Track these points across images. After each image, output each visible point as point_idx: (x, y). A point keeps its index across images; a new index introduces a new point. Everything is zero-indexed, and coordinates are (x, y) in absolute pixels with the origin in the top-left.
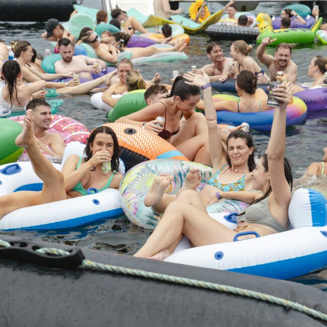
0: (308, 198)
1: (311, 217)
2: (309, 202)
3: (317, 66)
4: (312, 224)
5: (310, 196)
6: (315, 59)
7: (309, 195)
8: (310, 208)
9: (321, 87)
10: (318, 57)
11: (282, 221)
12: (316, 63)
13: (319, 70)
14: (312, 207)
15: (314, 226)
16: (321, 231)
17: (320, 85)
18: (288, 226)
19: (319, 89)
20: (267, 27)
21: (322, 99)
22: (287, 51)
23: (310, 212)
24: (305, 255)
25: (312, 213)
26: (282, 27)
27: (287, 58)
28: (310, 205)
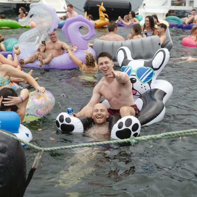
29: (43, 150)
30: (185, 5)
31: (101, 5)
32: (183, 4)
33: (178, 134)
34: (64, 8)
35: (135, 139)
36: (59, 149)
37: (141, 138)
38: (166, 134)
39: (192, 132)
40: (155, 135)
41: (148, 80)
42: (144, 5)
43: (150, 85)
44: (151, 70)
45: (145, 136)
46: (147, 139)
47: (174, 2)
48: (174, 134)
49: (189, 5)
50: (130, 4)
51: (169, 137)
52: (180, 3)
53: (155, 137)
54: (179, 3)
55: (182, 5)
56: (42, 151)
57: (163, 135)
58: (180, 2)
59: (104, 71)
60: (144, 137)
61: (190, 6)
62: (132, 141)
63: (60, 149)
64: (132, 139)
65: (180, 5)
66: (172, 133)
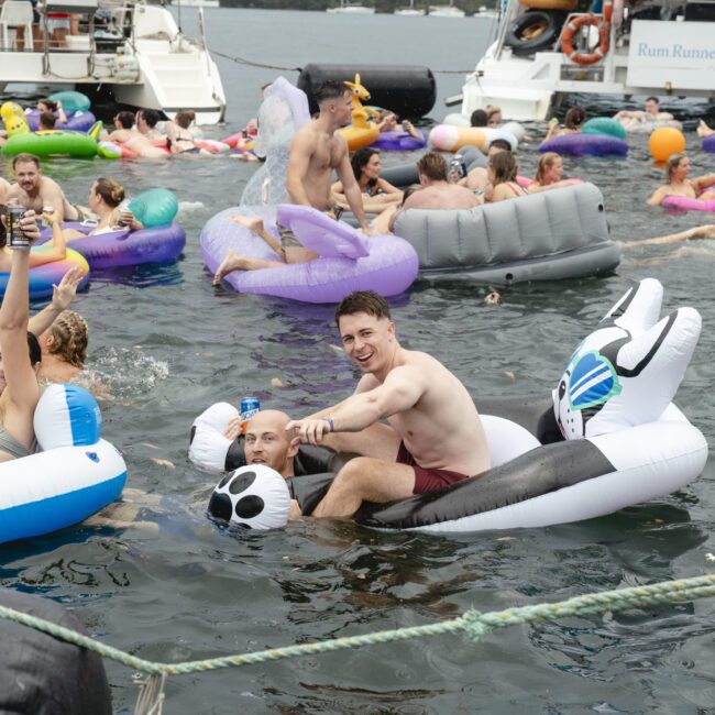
0: (65, 400)
1: (70, 430)
2: (67, 406)
3: (100, 196)
4: (72, 442)
5: (68, 397)
6: (96, 184)
7: (65, 394)
8: (68, 416)
9: (111, 231)
10: (100, 180)
11: (23, 439)
12: (98, 190)
13: (103, 202)
14: (71, 413)
15: (75, 444)
16: (87, 454)
17: (110, 226)
18: (33, 446)
19: (109, 234)
20: (22, 127)
21: (116, 250)
22: (31, 166)
23: (69, 422)
24: (59, 493)
25: (72, 424)
26: (40, 128)
27: (32, 178)
28: (68, 411)
29: (164, 674)
30: (601, 79)
31: (354, 82)
32: (596, 76)
33: (630, 597)
34: (214, 96)
35: (483, 622)
36: (221, 667)
37: (504, 618)
38: (590, 601)
39: (677, 589)
40: (553, 606)
41: (586, 402)
42: (481, 74)
43: (585, 421)
44: (606, 369)
45: (517, 610)
46: (523, 620)
47: (570, 70)
48: (614, 600)
49: (613, 78)
50: (430, 75)
51: (598, 608)
52: (587, 73)
53: (554, 610)
54: (582, 72)
55: (592, 79)
56: (160, 675)
57: (580, 604)
58: (586, 70)
59: (361, 360)
60: (515, 614)
61: (616, 81)
62: (473, 630)
63: (224, 665)
64: (473, 621)
65: (585, 77)
66: (609, 597)
